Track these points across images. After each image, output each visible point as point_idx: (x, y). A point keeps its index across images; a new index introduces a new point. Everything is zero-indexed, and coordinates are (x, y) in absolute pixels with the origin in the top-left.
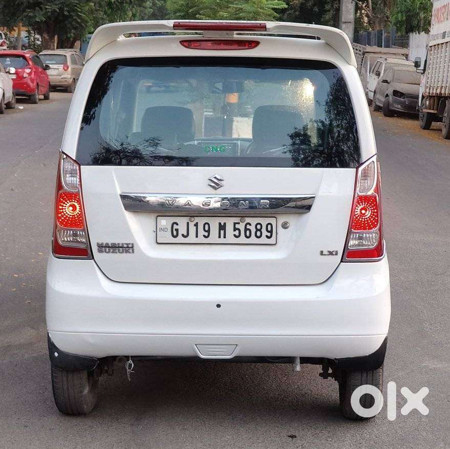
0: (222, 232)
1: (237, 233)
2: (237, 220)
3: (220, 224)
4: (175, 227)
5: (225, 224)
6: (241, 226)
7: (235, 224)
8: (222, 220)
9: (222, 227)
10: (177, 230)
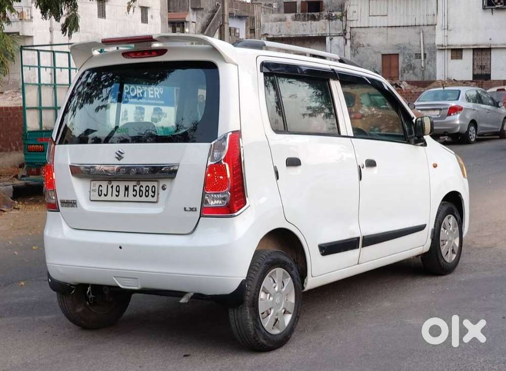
0: (126, 192)
1: (135, 193)
2: (135, 183)
3: (125, 186)
4: (101, 188)
5: (128, 186)
6: (137, 188)
7: (134, 186)
8: (127, 183)
9: (127, 189)
10: (101, 191)
